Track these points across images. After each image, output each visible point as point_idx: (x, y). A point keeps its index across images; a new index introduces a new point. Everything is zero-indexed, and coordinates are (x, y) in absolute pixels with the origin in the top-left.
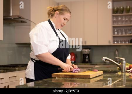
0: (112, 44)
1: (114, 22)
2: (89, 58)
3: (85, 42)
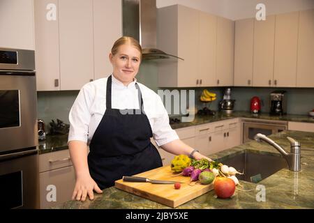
2: (280, 108)
3: (275, 82)
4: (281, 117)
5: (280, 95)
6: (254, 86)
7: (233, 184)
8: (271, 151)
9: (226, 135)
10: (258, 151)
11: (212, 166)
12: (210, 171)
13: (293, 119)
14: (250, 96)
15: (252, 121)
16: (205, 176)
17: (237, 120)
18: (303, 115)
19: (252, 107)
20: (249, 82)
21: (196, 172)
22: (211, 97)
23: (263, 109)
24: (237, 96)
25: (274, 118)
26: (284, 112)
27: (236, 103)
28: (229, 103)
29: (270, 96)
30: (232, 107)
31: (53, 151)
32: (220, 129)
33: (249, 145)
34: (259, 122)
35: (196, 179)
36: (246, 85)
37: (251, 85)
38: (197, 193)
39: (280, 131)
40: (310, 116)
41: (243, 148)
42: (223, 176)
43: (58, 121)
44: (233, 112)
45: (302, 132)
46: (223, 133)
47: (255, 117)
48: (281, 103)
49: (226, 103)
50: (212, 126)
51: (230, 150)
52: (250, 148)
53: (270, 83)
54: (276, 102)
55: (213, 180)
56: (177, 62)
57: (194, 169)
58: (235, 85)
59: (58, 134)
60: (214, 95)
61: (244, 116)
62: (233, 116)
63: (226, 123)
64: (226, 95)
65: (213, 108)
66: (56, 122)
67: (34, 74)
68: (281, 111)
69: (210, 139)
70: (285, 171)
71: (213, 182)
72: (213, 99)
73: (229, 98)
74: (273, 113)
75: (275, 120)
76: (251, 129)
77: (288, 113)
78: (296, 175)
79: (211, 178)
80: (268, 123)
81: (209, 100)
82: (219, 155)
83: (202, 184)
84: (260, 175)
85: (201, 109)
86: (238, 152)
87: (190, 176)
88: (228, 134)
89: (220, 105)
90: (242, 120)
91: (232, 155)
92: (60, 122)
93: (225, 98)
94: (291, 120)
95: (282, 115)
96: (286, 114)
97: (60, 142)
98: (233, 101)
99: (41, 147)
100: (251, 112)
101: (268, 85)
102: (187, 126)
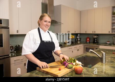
0: (111, 33)
1: (113, 20)
3: (95, 32)
4: (97, 44)
5: (96, 36)
6: (87, 33)
7: (82, 69)
8: (94, 56)
9: (78, 50)
10: (90, 56)
12: (72, 63)
13: (101, 45)
14: (86, 37)
15: (87, 45)
17: (82, 45)
18: (104, 43)
20: (86, 32)
21: (67, 64)
22: (73, 37)
23: (91, 41)
24: (82, 37)
25: (95, 44)
26: (98, 42)
27: (81, 39)
28: (79, 39)
29: (93, 37)
30: (80, 40)
31: (16, 56)
32: (76, 48)
33: (86, 54)
34: (89, 46)
36: (85, 33)
37: (86, 33)
39: (96, 49)
40: (107, 44)
41: (84, 55)
43: (18, 45)
44: (81, 42)
45: (105, 49)
47: (88, 44)
48: (97, 39)
49: (78, 39)
50: (73, 47)
51: (80, 56)
52: (87, 55)
53: (93, 32)
54: (95, 39)
56: (61, 25)
58: (81, 33)
59: (18, 50)
60: (74, 36)
62: (80, 43)
63: (78, 46)
64: (78, 36)
66: (18, 46)
67: (9, 28)
68: (97, 42)
69: (73, 52)
70: (100, 63)
72: (74, 38)
73: (79, 37)
74: (94, 43)
75: (95, 45)
76: (86, 48)
77: (99, 42)
78: (104, 64)
80: (93, 46)
82: (76, 58)
84: (91, 65)
86: (83, 56)
87: (65, 65)
88: (79, 50)
89: (76, 40)
90: (84, 45)
91: (81, 57)
92: (19, 46)
93: (77, 37)
94: (100, 45)
95: (97, 43)
96: (98, 43)
97: (19, 53)
98: (80, 39)
99: (12, 55)
100: (86, 42)
101: (92, 33)
102: (64, 47)
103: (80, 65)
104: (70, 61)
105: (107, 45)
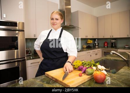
2: (115, 45)
3: (113, 36)
5: (114, 40)
7: (104, 75)
9: (96, 54)
11: (92, 65)
12: (91, 68)
14: (104, 41)
16: (89, 71)
17: (100, 49)
18: (123, 47)
19: (105, 45)
20: (104, 37)
21: (84, 68)
22: (91, 42)
23: (109, 46)
24: (100, 42)
28: (97, 44)
29: (111, 41)
32: (94, 52)
35: (84, 72)
37: (104, 38)
38: (84, 80)
41: (104, 58)
42: (98, 71)
44: (99, 47)
46: (95, 53)
47: (106, 48)
48: (115, 43)
49: (96, 44)
50: (91, 51)
51: (99, 59)
52: (107, 58)
53: (111, 37)
55: (93, 73)
57: (84, 67)
58: (99, 38)
60: (92, 41)
61: (102, 48)
64: (96, 41)
65: (92, 45)
67: (24, 31)
69: (91, 56)
71: (93, 74)
72: (92, 42)
74: (112, 47)
75: (113, 49)
76: (105, 52)
79: (92, 72)
81: (90, 43)
83: (87, 75)
85: (88, 46)
86: (102, 60)
87: (81, 70)
89: (94, 45)
93: (95, 42)
94: (119, 49)
96: (116, 47)
98: (98, 44)
100: (104, 47)
102: (83, 51)
103: (103, 70)
104: (88, 65)
105: (126, 48)
